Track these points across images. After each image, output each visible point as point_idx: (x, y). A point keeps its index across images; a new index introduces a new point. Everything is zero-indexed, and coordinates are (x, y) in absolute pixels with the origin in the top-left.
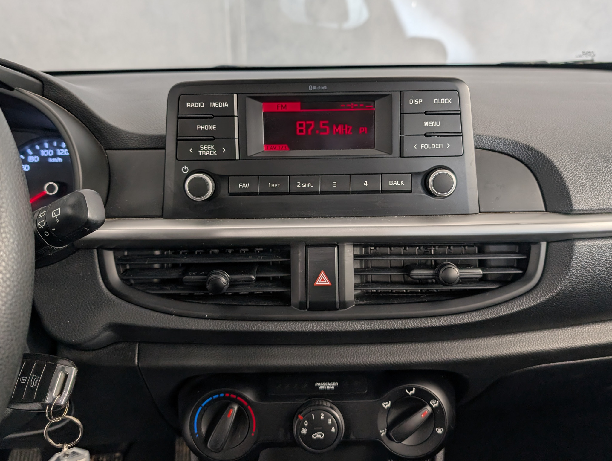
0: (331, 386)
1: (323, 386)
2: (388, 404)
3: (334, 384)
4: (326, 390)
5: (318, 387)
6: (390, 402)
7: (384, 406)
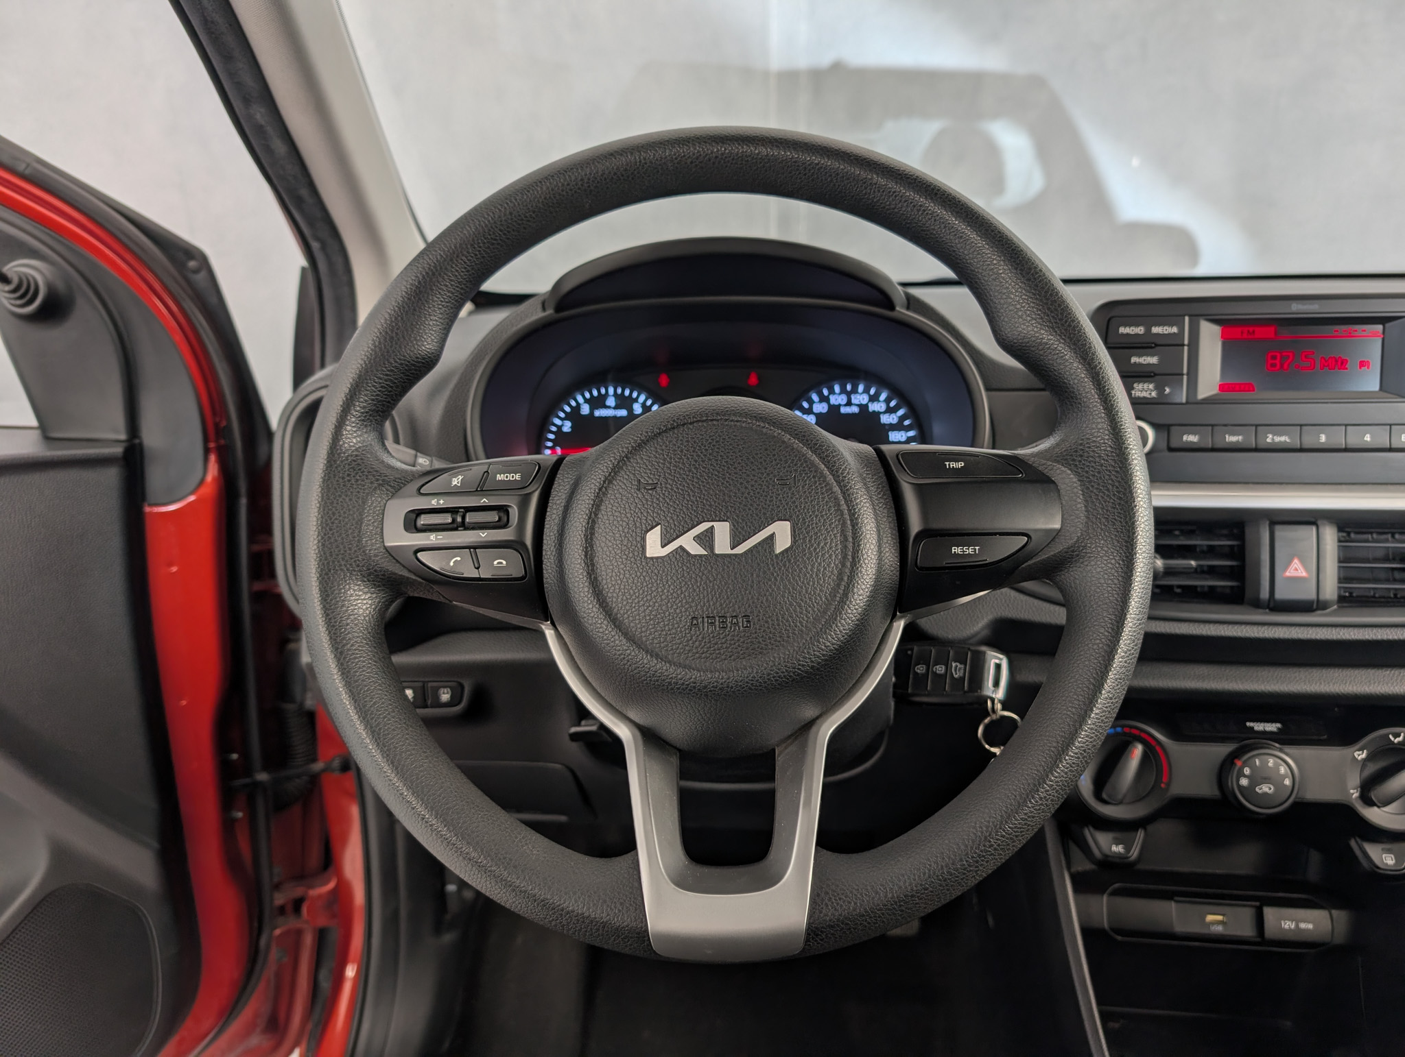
0: (1272, 727)
1: (1259, 727)
2: (1362, 754)
3: (1274, 725)
4: (1264, 733)
5: (1252, 728)
6: (1365, 751)
7: (1356, 756)
